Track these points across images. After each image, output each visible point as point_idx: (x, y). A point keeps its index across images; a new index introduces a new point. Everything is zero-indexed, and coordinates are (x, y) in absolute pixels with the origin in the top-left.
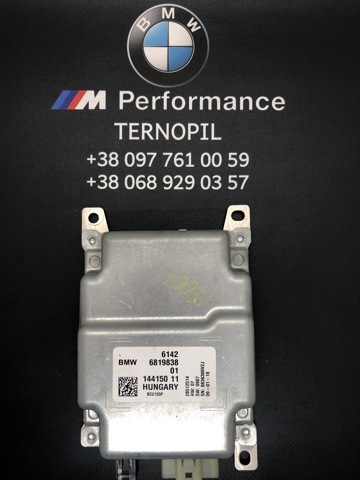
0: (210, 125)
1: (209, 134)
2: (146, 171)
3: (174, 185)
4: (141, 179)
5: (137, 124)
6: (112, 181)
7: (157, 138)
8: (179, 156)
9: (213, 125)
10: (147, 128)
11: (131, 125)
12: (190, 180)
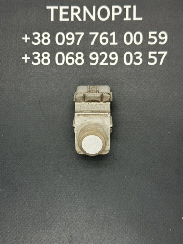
0: (132, 7)
1: (131, 15)
2: (75, 49)
3: (100, 61)
4: (70, 56)
5: (67, 7)
6: (44, 58)
7: (85, 19)
8: (104, 35)
9: (135, 7)
10: (76, 10)
11: (62, 8)
12: (114, 56)
